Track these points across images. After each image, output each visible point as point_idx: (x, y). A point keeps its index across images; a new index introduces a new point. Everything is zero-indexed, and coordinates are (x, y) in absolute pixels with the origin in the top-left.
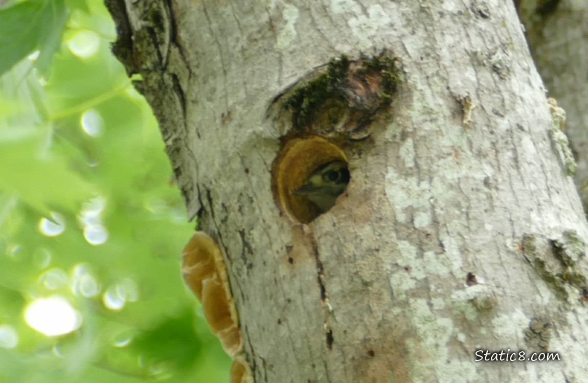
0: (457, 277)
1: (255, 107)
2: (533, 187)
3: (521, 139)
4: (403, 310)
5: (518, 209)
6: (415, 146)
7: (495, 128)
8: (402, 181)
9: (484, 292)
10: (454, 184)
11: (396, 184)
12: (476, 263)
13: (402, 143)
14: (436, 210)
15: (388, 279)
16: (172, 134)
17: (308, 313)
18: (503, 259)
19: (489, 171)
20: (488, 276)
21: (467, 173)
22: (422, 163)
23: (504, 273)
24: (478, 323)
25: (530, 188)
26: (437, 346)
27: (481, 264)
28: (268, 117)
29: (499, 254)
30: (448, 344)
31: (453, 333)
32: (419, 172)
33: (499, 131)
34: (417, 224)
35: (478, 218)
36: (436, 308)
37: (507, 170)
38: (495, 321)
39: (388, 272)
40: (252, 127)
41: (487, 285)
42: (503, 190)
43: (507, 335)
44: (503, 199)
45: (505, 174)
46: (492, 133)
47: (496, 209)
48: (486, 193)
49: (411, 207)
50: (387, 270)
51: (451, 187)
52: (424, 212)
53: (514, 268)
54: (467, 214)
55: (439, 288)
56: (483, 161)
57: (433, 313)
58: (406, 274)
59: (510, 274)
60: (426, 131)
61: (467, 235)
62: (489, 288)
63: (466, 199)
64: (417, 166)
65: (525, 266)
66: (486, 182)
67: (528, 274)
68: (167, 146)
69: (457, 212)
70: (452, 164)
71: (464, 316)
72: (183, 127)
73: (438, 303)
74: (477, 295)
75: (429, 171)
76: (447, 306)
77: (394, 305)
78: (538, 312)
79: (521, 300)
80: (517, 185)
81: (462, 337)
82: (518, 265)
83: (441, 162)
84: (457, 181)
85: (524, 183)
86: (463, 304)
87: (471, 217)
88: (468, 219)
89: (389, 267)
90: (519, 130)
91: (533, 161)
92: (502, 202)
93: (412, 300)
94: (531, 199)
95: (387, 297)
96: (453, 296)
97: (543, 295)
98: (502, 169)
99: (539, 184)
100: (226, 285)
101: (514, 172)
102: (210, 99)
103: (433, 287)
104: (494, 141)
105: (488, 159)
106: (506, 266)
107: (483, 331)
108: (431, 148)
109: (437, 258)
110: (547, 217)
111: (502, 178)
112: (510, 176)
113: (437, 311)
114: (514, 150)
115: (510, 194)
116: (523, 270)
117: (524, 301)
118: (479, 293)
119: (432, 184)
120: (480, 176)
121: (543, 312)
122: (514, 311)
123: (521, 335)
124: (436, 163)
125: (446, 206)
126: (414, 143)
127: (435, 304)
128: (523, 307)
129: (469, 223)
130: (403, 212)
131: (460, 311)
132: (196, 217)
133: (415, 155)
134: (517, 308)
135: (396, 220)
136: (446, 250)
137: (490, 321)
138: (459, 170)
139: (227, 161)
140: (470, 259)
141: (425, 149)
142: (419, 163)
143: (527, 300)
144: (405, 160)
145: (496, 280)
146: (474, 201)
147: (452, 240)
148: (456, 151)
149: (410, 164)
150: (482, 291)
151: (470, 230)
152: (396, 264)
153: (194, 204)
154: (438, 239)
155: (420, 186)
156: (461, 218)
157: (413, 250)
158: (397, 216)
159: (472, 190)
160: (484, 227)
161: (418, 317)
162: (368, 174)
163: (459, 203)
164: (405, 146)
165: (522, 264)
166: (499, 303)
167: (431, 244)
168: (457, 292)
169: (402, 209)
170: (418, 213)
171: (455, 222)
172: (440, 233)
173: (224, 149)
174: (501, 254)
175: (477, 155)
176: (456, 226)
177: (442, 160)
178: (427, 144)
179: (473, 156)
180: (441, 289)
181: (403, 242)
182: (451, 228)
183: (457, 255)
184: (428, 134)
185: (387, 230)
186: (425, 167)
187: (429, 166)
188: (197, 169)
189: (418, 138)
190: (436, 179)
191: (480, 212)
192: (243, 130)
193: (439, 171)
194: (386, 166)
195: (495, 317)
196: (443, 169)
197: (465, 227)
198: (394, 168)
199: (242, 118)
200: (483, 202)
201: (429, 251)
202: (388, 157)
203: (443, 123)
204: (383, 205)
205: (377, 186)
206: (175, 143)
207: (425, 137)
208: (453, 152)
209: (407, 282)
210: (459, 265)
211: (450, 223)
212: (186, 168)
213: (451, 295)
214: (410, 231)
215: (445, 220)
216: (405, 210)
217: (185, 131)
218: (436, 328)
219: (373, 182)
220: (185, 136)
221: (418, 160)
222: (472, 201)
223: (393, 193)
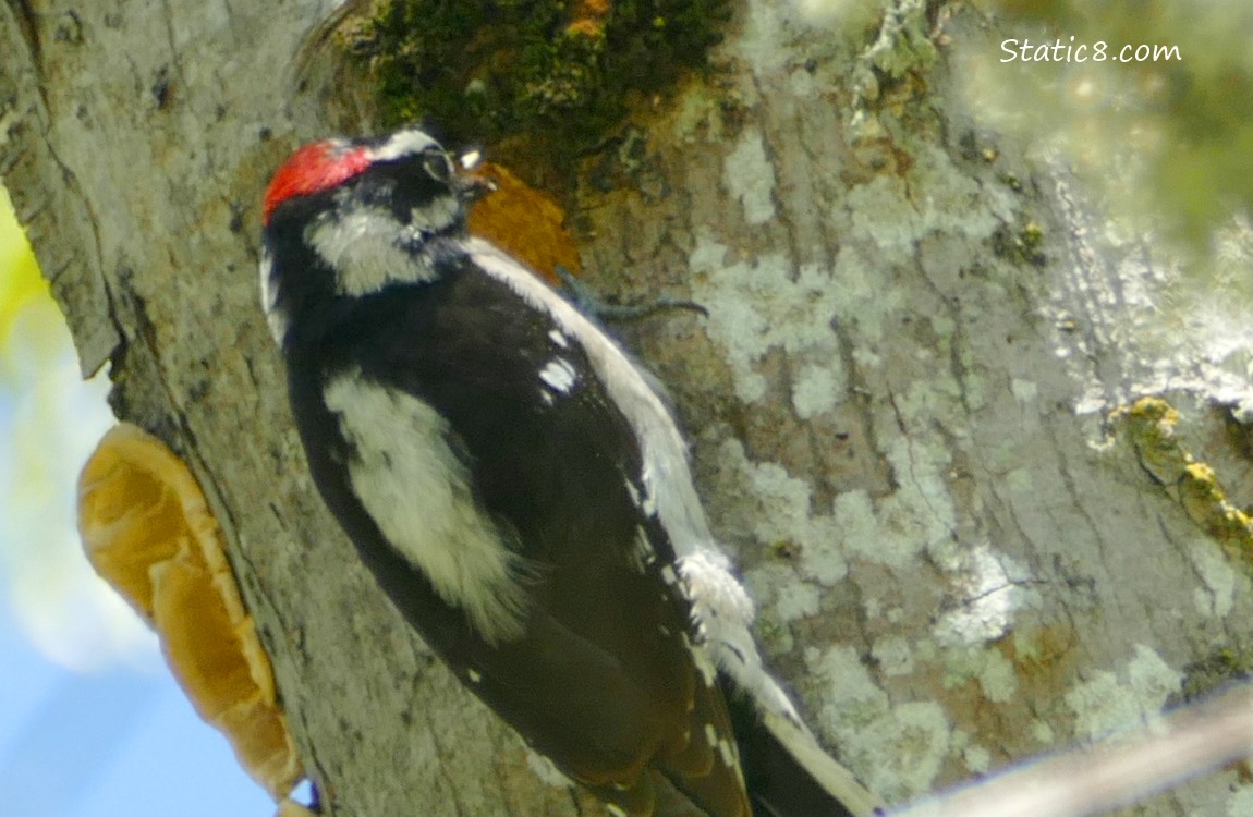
0: (943, 567)
1: (261, 55)
6: (772, 153)
8: (740, 271)
10: (903, 262)
11: (722, 283)
12: (998, 515)
13: (728, 144)
14: (856, 354)
18: (1079, 490)
19: (1004, 202)
20: (1039, 550)
21: (939, 219)
22: (799, 203)
23: (1087, 533)
24: (1026, 710)
27: (1013, 515)
28: (303, 86)
29: (1063, 472)
30: (936, 784)
31: (951, 748)
32: (792, 239)
34: (803, 405)
35: (988, 365)
36: (889, 670)
38: (1077, 697)
40: (260, 118)
41: (1040, 582)
42: (1056, 261)
47: (1040, 328)
48: (1005, 283)
49: (779, 350)
51: (896, 274)
52: (820, 364)
53: (1117, 512)
54: (955, 356)
55: (891, 606)
56: (987, 176)
57: (882, 688)
58: (787, 570)
59: (1106, 534)
60: (797, 100)
61: (959, 425)
62: (1044, 595)
63: (944, 307)
64: (783, 214)
65: (1150, 499)
66: (1000, 242)
67: (1162, 525)
69: (923, 354)
70: (887, 196)
71: (980, 689)
72: (37, 96)
73: (894, 655)
74: (1013, 621)
75: (822, 227)
76: (921, 663)
78: (1206, 642)
79: (1149, 611)
81: (979, 759)
82: (1128, 500)
83: (858, 195)
84: (909, 249)
86: (972, 652)
87: (967, 359)
88: (959, 372)
93: (812, 654)
96: (942, 632)
97: (1214, 585)
98: (1045, 188)
100: (223, 582)
102: (113, 22)
103: (872, 606)
105: (996, 166)
106: (1090, 512)
107: (1043, 733)
108: (821, 153)
109: (876, 511)
110: (1197, 325)
113: (895, 678)
116: (1143, 512)
117: (1158, 613)
118: (1020, 613)
119: (837, 270)
120: (980, 226)
121: (1221, 639)
122: (1130, 653)
124: (841, 201)
125: (885, 338)
126: (765, 143)
127: (884, 661)
128: (1156, 635)
129: (963, 386)
130: (754, 370)
131: (964, 676)
132: (108, 365)
133: (772, 182)
134: (1140, 642)
135: (737, 399)
136: (901, 481)
137: (1062, 698)
138: (915, 217)
139: (190, 218)
140: (978, 505)
141: (803, 157)
142: (787, 205)
143: (1168, 609)
144: (745, 201)
145: (1065, 562)
146: (970, 310)
147: (916, 446)
148: (897, 153)
149: (760, 212)
150: (1026, 607)
151: (966, 407)
152: (753, 540)
153: (96, 330)
154: (873, 447)
155: (799, 281)
156: (935, 370)
157: (799, 491)
158: (737, 386)
159: (962, 274)
160: (1012, 393)
161: (837, 706)
162: (634, 254)
163: (926, 321)
164: (737, 155)
165: (1139, 496)
166: (1084, 636)
167: (852, 466)
168: (950, 618)
169: (752, 361)
170: (804, 369)
171: (919, 388)
172: (875, 428)
173: (176, 179)
174: (1072, 472)
175: (965, 157)
176: (924, 398)
177: (858, 188)
178: (807, 142)
179: (954, 163)
180: (899, 611)
181: (765, 466)
182: (908, 409)
183: (939, 495)
184: (807, 110)
185: (711, 433)
186: (806, 220)
187: (821, 212)
188: (96, 227)
189: (776, 127)
190: (846, 253)
191: (994, 345)
192: (230, 125)
193: (853, 224)
194: (688, 227)
195: (1076, 680)
196: (866, 217)
197: (953, 399)
198: (714, 229)
199: (223, 87)
200: (997, 309)
201: (850, 491)
202: (689, 195)
203: (848, 66)
204: (691, 351)
205: (665, 292)
206: (16, 137)
207: (799, 120)
208: (889, 156)
209: (791, 596)
210: (947, 525)
211: (903, 391)
212: (59, 216)
213: (932, 628)
214: (784, 430)
215: (887, 383)
216: (761, 363)
217: (42, 109)
218: (895, 735)
219: (654, 278)
220: (45, 122)
221: (783, 197)
222: (965, 313)
223: (717, 308)
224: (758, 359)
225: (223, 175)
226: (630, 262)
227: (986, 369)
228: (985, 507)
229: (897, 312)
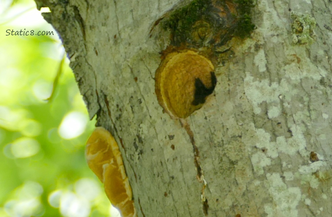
0: (303, 156)
1: (140, 29)
4: (262, 182)
6: (266, 55)
7: (327, 39)
8: (257, 83)
9: (324, 167)
10: (297, 84)
11: (252, 86)
12: (317, 144)
13: (256, 53)
14: (284, 104)
15: (249, 158)
16: (75, 53)
17: (188, 187)
19: (323, 73)
20: (326, 153)
21: (307, 75)
22: (272, 67)
24: (321, 191)
26: (289, 209)
27: (321, 145)
28: (151, 36)
30: (297, 207)
31: (301, 199)
32: (270, 75)
33: (330, 42)
34: (270, 115)
36: (287, 179)
39: (250, 153)
40: (139, 45)
41: (326, 161)
46: (325, 43)
47: (330, 102)
48: (322, 91)
49: (265, 102)
50: (248, 151)
51: (295, 86)
52: (275, 106)
54: (309, 106)
55: (289, 164)
56: (319, 65)
57: (285, 184)
58: (263, 154)
60: (274, 43)
61: (309, 123)
62: (327, 164)
63: (307, 95)
64: (268, 70)
66: (322, 82)
68: (71, 62)
69: (301, 105)
70: (295, 68)
71: (310, 185)
72: (84, 47)
73: (288, 176)
74: (319, 168)
75: (278, 74)
76: (295, 178)
77: (255, 178)
81: (308, 202)
83: (287, 67)
84: (299, 81)
86: (308, 176)
87: (311, 108)
88: (309, 110)
89: (250, 149)
93: (268, 175)
95: (249, 172)
96: (301, 170)
100: (121, 168)
102: (104, 25)
103: (284, 164)
104: (327, 50)
105: (322, 63)
107: (324, 197)
108: (279, 56)
109: (286, 141)
113: (289, 181)
118: (321, 167)
119: (281, 84)
120: (317, 77)
124: (283, 68)
125: (291, 101)
126: (265, 53)
127: (286, 177)
129: (310, 114)
130: (258, 107)
131: (306, 181)
132: (96, 117)
133: (266, 62)
135: (254, 113)
136: (293, 134)
137: (330, 189)
138: (301, 73)
139: (120, 72)
140: (312, 141)
141: (274, 57)
142: (269, 68)
144: (259, 66)
146: (314, 96)
147: (297, 126)
148: (298, 58)
149: (263, 69)
151: (311, 118)
152: (255, 147)
153: (94, 107)
154: (287, 126)
155: (271, 86)
156: (304, 109)
157: (268, 136)
158: (254, 110)
159: (312, 88)
160: (322, 116)
161: (274, 187)
162: (231, 78)
163: (302, 98)
164: (258, 55)
167: (281, 130)
168: (303, 167)
169: (258, 104)
170: (271, 107)
171: (299, 113)
172: (288, 121)
173: (117, 62)
175: (314, 61)
176: (300, 116)
177: (287, 65)
178: (275, 53)
179: (311, 62)
180: (291, 165)
181: (260, 129)
182: (296, 118)
183: (302, 139)
184: (276, 46)
185: (247, 121)
186: (274, 72)
187: (278, 70)
188: (96, 79)
189: (268, 49)
190: (283, 80)
191: (318, 105)
192: (131, 47)
193: (285, 74)
194: (244, 72)
196: (289, 72)
197: (308, 116)
198: (251, 73)
199: (130, 38)
200: (320, 97)
201: (280, 136)
202: (245, 65)
203: (287, 37)
204: (243, 102)
205: (238, 87)
206: (77, 59)
207: (274, 48)
208: (295, 59)
209: (264, 161)
210: (304, 146)
211: (295, 114)
212: (87, 78)
213: (299, 169)
214: (265, 121)
215: (291, 111)
216: (260, 105)
217: (85, 50)
218: (288, 195)
219: (235, 84)
220: (85, 53)
221: (269, 66)
222: (311, 97)
223: (250, 92)
224: (259, 104)
225: (129, 60)
226: (230, 80)
227: (316, 110)
228: (314, 142)
229: (295, 95)
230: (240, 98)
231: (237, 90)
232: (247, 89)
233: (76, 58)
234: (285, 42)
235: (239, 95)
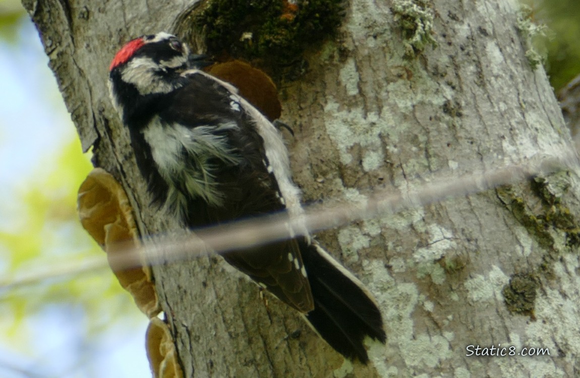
0: (419, 231)
2: (503, 106)
3: (485, 47)
5: (487, 139)
6: (358, 69)
7: (453, 37)
8: (344, 114)
9: (453, 249)
10: (407, 113)
11: (336, 118)
12: (441, 212)
13: (342, 65)
14: (388, 147)
15: (335, 236)
16: (56, 47)
18: (473, 204)
19: (449, 93)
20: (456, 227)
21: (422, 98)
22: (367, 89)
23: (475, 221)
24: (448, 288)
25: (499, 108)
26: (400, 318)
27: (447, 213)
29: (467, 198)
30: (412, 315)
31: (418, 301)
32: (365, 102)
33: (458, 40)
34: (366, 166)
35: (439, 154)
36: (396, 270)
37: (471, 89)
38: (468, 284)
39: (335, 228)
41: (456, 239)
42: (467, 116)
43: (484, 300)
44: (468, 128)
45: (469, 95)
46: (450, 44)
47: (460, 141)
48: (447, 123)
49: (358, 145)
51: (405, 117)
52: (374, 151)
53: (487, 214)
54: (427, 150)
55: (397, 246)
56: (442, 81)
57: (392, 277)
58: (357, 230)
59: (483, 222)
60: (369, 48)
61: (427, 177)
62: (458, 244)
63: (423, 131)
64: (361, 92)
65: (500, 210)
66: (446, 108)
67: (504, 220)
68: (51, 61)
69: (414, 149)
70: (403, 88)
71: (431, 279)
72: (70, 40)
73: (398, 264)
74: (445, 253)
75: (377, 98)
76: (408, 268)
78: (520, 266)
79: (498, 253)
80: (485, 107)
81: (429, 306)
82: (491, 210)
83: (391, 87)
84: (411, 108)
85: (492, 103)
86: (429, 264)
87: (431, 152)
88: (428, 156)
90: (482, 36)
91: (501, 73)
92: (467, 131)
93: (365, 262)
94: (501, 123)
96: (417, 256)
97: (524, 245)
98: (465, 88)
99: (510, 102)
101: (479, 91)
102: (102, 11)
103: (390, 245)
104: (453, 54)
105: (446, 78)
106: (477, 213)
107: (455, 297)
108: (378, 70)
110: (521, 144)
111: (465, 101)
112: (474, 97)
113: (398, 273)
114: (478, 64)
115: (476, 120)
116: (498, 216)
117: (501, 254)
118: (447, 250)
119: (382, 115)
120: (438, 101)
121: (526, 265)
122: (490, 268)
123: (500, 298)
124: (385, 88)
125: (400, 141)
126: (356, 65)
127: (394, 267)
128: (500, 262)
129: (429, 162)
130: (348, 152)
131: (425, 274)
132: (92, 147)
133: (358, 80)
134: (494, 264)
135: (340, 163)
137: (463, 284)
138: (413, 96)
140: (433, 208)
141: (370, 71)
142: (363, 89)
143: (506, 253)
144: (347, 87)
145: (466, 232)
146: (434, 133)
147: (410, 184)
148: (408, 71)
149: (353, 92)
150: (451, 248)
151: (430, 170)
153: (88, 133)
154: (393, 184)
155: (367, 118)
156: (419, 155)
157: (364, 200)
158: (341, 158)
159: (431, 119)
160: (448, 165)
161: (375, 283)
162: (303, 106)
163: (416, 136)
164: (345, 69)
165: (496, 208)
166: (472, 261)
168: (420, 250)
169: (347, 148)
170: (367, 153)
171: (412, 161)
172: (394, 176)
174: (471, 198)
175: (434, 74)
176: (414, 166)
177: (392, 84)
178: (372, 65)
179: (429, 76)
180: (400, 247)
181: (351, 190)
182: (407, 171)
183: (418, 204)
184: (373, 52)
185: (330, 176)
186: (371, 95)
187: (377, 92)
188: (91, 91)
189: (361, 58)
190: (385, 108)
191: (442, 147)
193: (389, 98)
194: (324, 96)
195: (469, 278)
196: (394, 95)
197: (425, 167)
198: (334, 97)
200: (444, 133)
202: (325, 84)
203: (390, 37)
204: (323, 144)
205: (314, 121)
206: (60, 57)
207: (369, 57)
208: (404, 72)
209: (358, 240)
210: (421, 215)
211: (406, 163)
212: (76, 88)
213: (413, 254)
214: (358, 176)
215: (400, 159)
216: (351, 149)
217: (72, 45)
218: (397, 296)
219: (310, 115)
220: (73, 50)
221: (362, 86)
222: (431, 134)
223: (334, 128)
224: (349, 148)
226: (301, 109)
227: (439, 156)
228: (436, 209)
229: (405, 132)
230: (319, 138)
231: (313, 125)
232: (330, 124)
233: (58, 55)
234: (387, 46)
235: (316, 133)
